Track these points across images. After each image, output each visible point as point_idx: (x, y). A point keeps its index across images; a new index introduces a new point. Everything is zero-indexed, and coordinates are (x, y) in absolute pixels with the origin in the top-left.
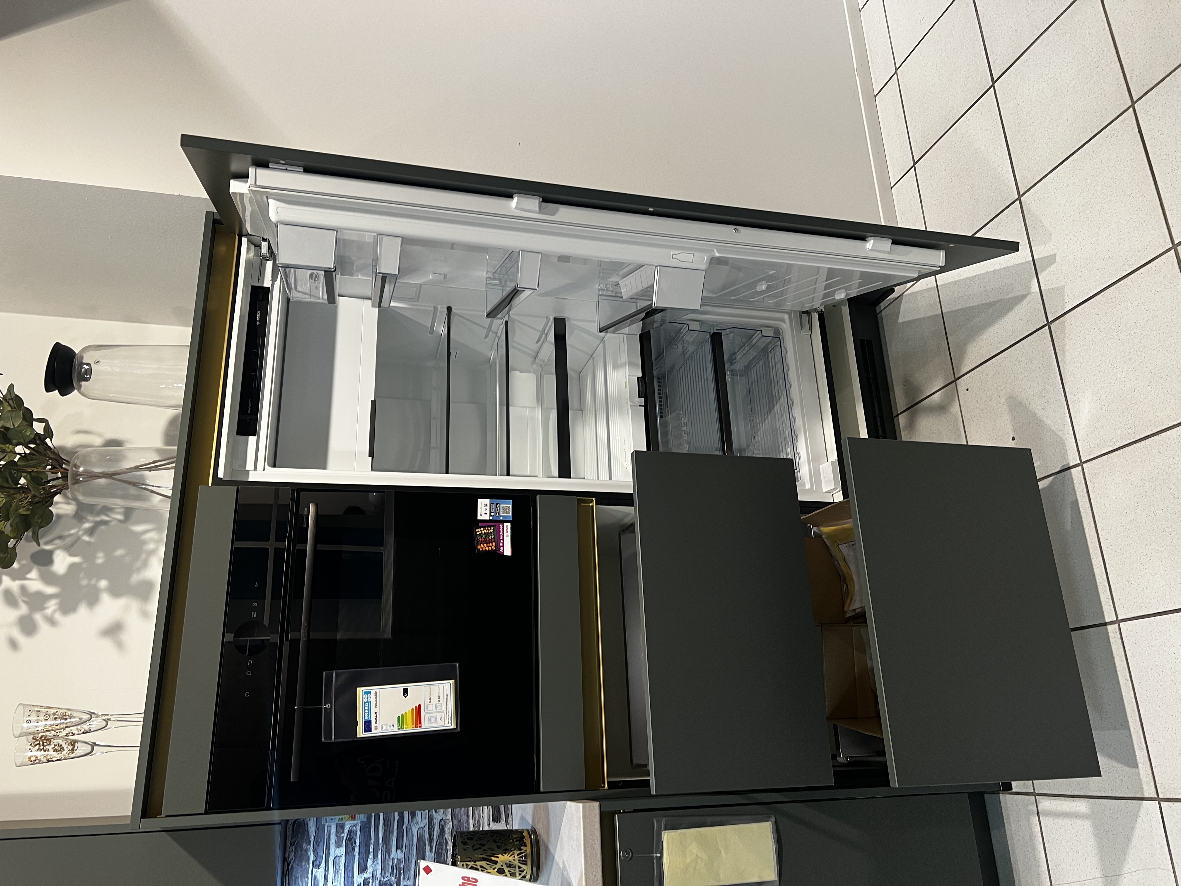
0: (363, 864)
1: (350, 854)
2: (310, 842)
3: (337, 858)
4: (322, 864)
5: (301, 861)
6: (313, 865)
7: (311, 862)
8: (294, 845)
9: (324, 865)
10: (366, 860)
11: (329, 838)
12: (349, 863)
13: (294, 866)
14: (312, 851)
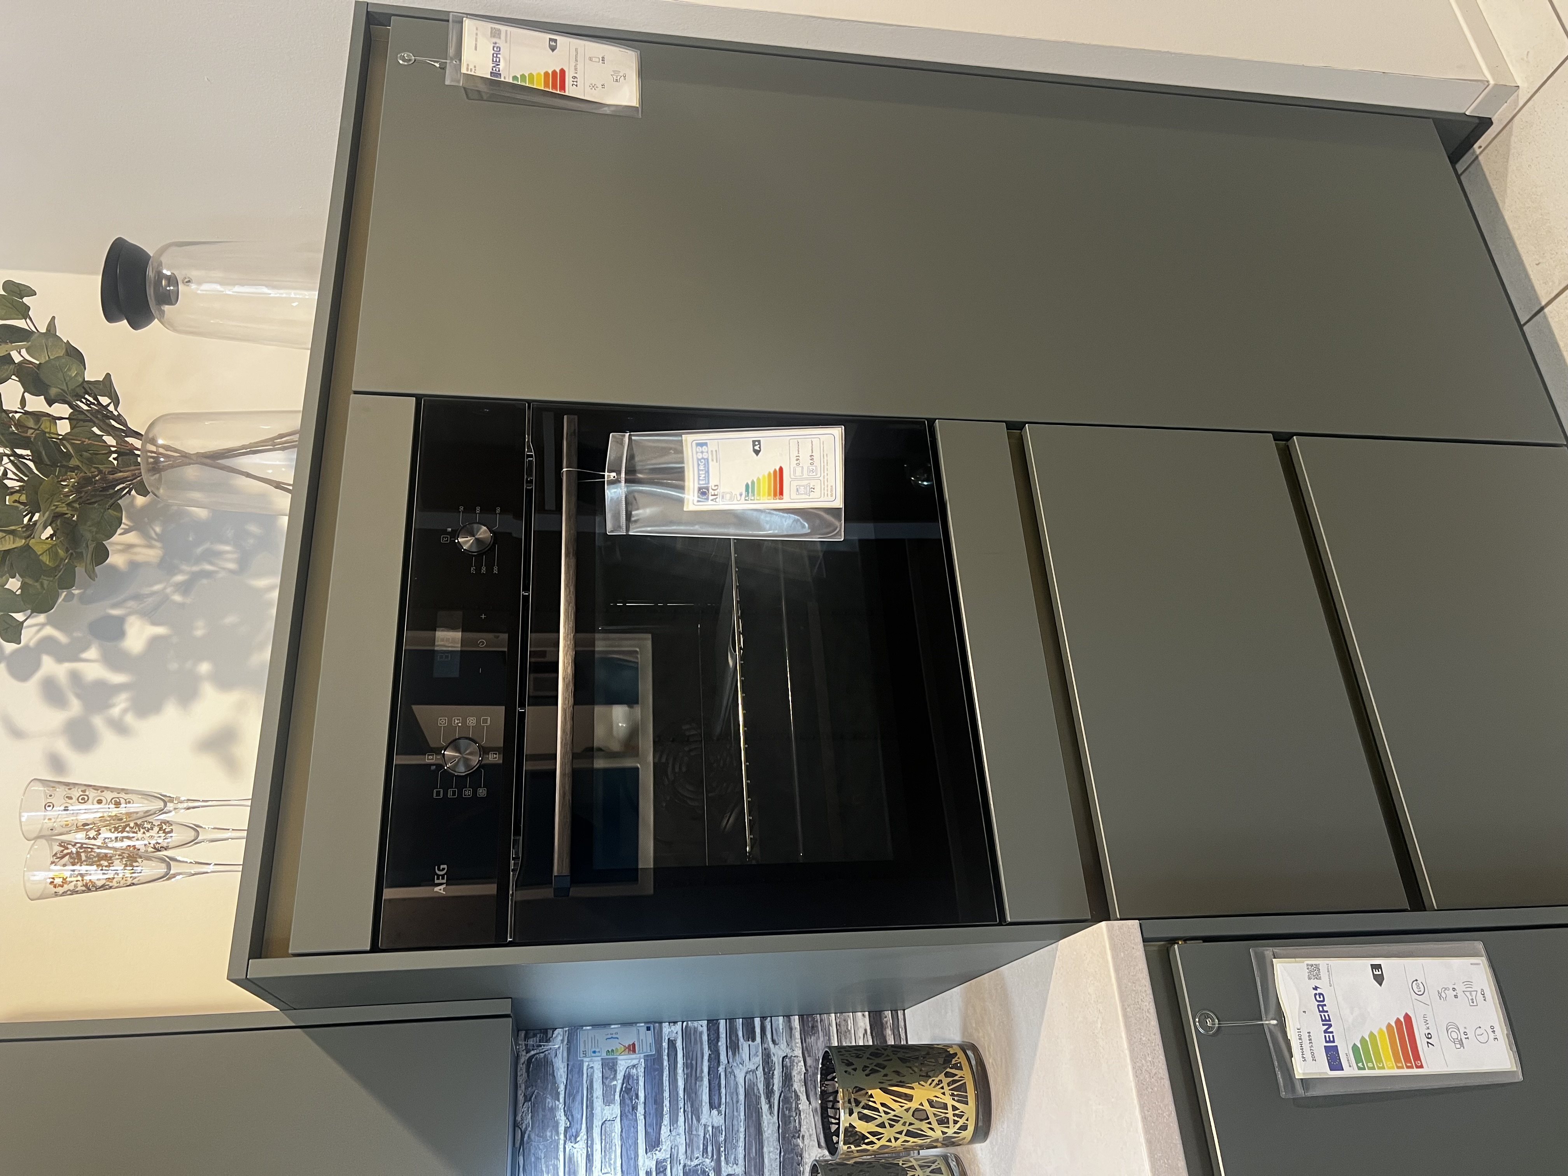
0: (653, 1136)
1: (630, 1116)
2: (558, 1094)
3: (608, 1123)
4: (582, 1135)
5: (544, 1129)
6: (565, 1136)
7: (562, 1129)
8: (530, 1100)
9: (585, 1137)
10: (658, 1127)
11: (590, 1088)
12: (628, 1131)
13: (533, 1136)
14: (562, 1111)
